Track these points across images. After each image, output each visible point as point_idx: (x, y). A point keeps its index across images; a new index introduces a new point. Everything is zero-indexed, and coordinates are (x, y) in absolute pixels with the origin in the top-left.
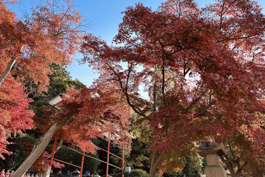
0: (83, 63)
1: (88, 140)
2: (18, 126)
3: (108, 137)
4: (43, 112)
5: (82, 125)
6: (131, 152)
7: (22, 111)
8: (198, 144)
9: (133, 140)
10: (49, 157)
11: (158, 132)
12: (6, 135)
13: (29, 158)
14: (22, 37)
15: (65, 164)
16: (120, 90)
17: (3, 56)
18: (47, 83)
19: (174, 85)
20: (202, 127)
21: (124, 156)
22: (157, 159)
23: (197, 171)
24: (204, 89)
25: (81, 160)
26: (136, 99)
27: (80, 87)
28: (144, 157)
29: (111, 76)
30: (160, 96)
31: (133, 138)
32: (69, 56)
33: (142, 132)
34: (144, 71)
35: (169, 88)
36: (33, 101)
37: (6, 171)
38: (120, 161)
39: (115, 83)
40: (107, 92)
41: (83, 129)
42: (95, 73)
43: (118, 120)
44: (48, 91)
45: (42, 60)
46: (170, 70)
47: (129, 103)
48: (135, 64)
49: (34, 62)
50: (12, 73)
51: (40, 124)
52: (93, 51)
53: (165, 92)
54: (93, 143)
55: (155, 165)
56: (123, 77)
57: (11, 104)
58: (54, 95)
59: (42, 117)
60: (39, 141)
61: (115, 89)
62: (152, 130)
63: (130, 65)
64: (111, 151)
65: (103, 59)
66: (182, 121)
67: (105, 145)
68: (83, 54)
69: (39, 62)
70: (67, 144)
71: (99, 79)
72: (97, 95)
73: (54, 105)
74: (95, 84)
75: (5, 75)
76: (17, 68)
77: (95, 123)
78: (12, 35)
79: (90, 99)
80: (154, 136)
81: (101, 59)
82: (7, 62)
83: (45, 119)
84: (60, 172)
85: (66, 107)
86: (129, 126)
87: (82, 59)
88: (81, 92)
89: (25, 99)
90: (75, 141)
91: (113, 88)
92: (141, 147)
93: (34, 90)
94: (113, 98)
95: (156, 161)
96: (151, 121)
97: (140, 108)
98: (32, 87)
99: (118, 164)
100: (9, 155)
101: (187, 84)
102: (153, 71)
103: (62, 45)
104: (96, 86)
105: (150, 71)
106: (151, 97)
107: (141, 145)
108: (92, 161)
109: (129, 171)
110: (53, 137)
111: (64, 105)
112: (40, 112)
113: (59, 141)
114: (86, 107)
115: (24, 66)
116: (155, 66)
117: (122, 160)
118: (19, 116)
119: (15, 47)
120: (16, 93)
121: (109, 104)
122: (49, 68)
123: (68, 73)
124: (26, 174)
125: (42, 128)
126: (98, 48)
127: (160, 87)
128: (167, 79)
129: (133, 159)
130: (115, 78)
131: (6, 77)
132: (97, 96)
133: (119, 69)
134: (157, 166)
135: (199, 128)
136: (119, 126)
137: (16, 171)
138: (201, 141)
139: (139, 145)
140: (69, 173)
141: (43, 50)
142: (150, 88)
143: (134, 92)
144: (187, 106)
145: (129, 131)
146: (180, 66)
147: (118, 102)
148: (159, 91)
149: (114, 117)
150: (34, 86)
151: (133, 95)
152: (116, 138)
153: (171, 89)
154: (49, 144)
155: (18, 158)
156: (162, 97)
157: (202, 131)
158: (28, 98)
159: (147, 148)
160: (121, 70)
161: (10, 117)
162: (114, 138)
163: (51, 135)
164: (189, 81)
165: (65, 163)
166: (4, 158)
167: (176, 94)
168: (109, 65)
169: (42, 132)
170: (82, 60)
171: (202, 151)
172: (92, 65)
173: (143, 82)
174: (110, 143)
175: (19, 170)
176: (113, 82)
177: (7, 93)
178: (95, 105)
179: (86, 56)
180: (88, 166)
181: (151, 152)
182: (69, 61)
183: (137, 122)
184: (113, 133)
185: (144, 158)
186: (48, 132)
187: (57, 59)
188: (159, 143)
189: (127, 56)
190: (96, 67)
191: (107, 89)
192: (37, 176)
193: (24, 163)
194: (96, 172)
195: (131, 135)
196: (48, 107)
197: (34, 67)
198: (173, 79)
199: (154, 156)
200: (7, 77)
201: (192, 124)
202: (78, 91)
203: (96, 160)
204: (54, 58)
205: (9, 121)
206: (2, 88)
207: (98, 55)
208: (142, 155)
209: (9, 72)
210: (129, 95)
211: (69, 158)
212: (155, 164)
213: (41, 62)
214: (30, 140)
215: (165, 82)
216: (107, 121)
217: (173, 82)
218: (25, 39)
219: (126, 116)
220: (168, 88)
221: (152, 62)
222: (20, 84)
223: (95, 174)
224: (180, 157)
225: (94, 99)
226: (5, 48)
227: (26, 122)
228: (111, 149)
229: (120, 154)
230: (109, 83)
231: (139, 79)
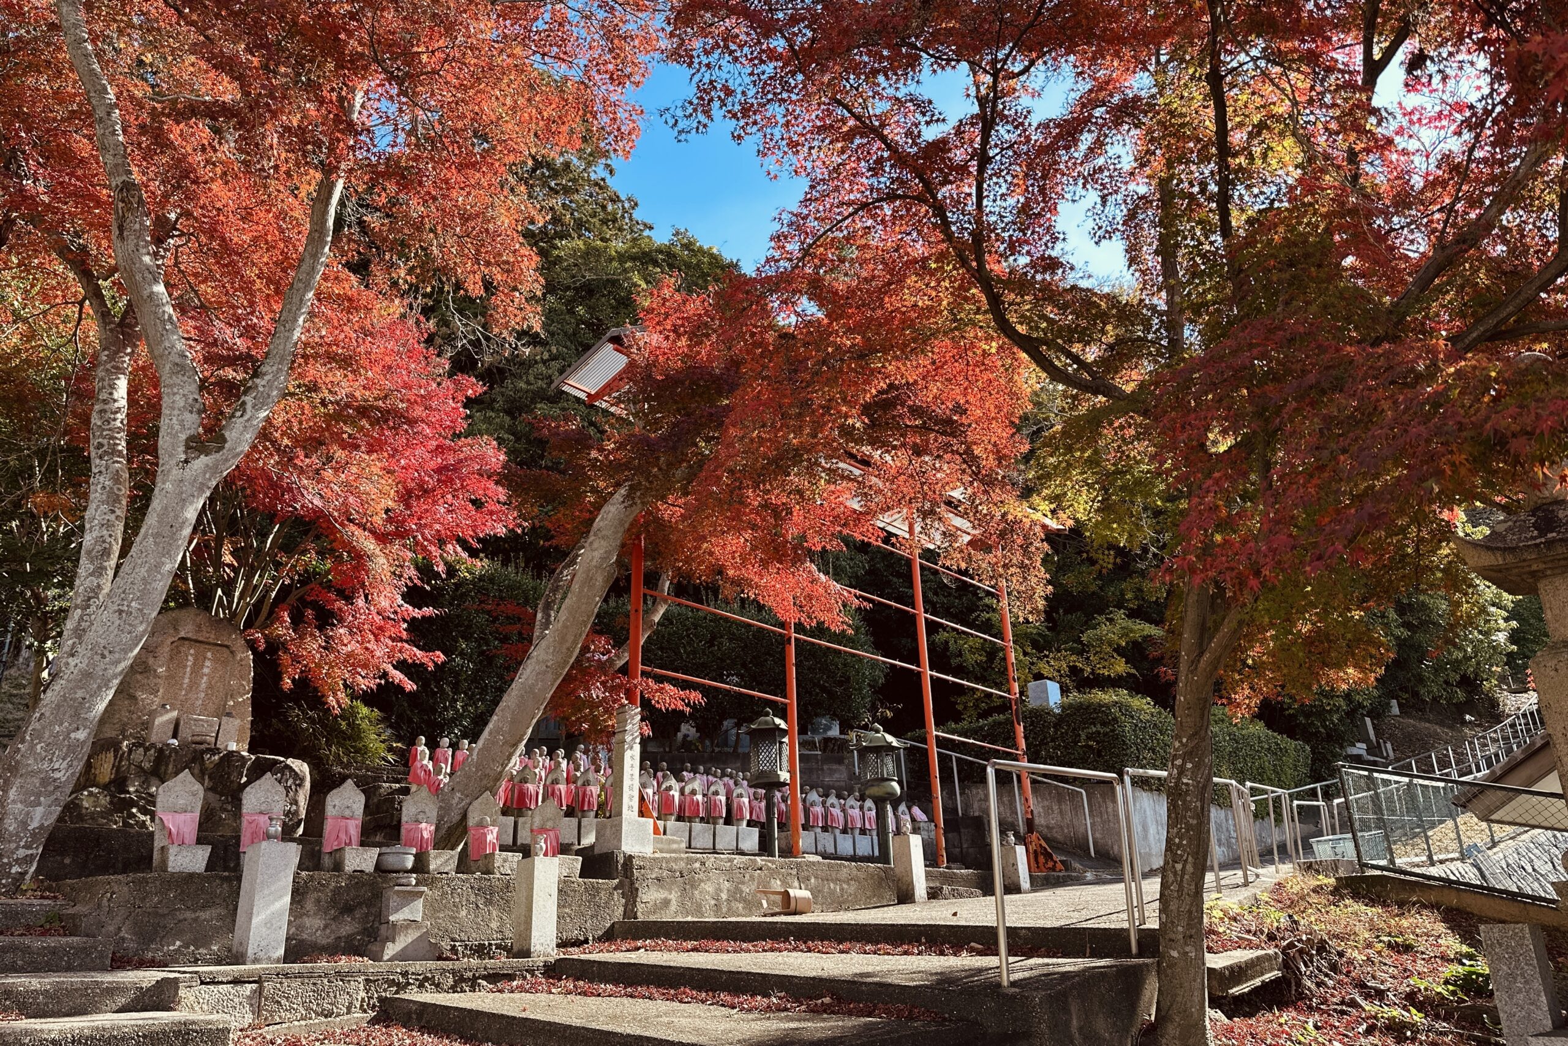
0: (695, 125)
1: (797, 560)
2: (437, 527)
3: (907, 536)
4: (547, 442)
5: (756, 487)
6: (1052, 602)
7: (438, 447)
8: (1474, 519)
9: (1051, 537)
10: (620, 663)
11: (1209, 475)
12: (394, 573)
13: (524, 676)
14: (342, 36)
15: (705, 691)
16: (941, 257)
17: (276, 167)
18: (532, 280)
19: (1297, 167)
20: (1513, 410)
21: (1013, 625)
22: (1217, 629)
23: (1477, 675)
24: (1515, 156)
25: (784, 666)
26: (1049, 294)
27: (704, 276)
28: (1129, 623)
29: (874, 181)
30: (1203, 256)
31: (1053, 524)
32: (613, 97)
33: (1106, 491)
34: (1084, 106)
35: (1265, 189)
36: (480, 388)
37: (433, 745)
38: (993, 653)
39: (901, 217)
40: (865, 279)
41: (766, 505)
42: (776, 177)
43: (953, 434)
44: (544, 326)
45: (477, 149)
46: (1262, 63)
47: (1005, 328)
48: (1017, 68)
49: (434, 168)
50: (343, 253)
51: (542, 506)
52: (743, 37)
53: (1237, 220)
54: (827, 573)
55: (1202, 664)
56: (951, 168)
57: (378, 421)
58: (581, 344)
59: (547, 468)
60: (555, 590)
61: (908, 254)
62: (1168, 472)
63: (988, 79)
64: (931, 607)
65: (808, 77)
66: (1370, 389)
67: (895, 580)
68: (690, 65)
69: (461, 164)
70: (697, 589)
71: (805, 211)
72: (809, 307)
73: (589, 395)
74: (789, 247)
75: (313, 270)
76: (361, 223)
77: (824, 470)
78: (291, 35)
79: (770, 336)
80: (1184, 505)
81: (800, 77)
82: (303, 194)
83: (563, 472)
84: (688, 729)
85: (653, 399)
86: (1017, 462)
87: (691, 103)
88: (716, 307)
89: (439, 384)
90: (731, 573)
91: (896, 250)
92: (1104, 571)
93: (474, 332)
94: (904, 313)
95: (1210, 641)
96: (1156, 419)
97: (1076, 348)
98: (461, 311)
99: (985, 670)
100: (431, 667)
101: (1390, 141)
102: (1143, 94)
103: (563, 40)
104: (797, 254)
105: (1124, 100)
106: (1144, 273)
107: (1108, 561)
108: (840, 662)
109: (1052, 704)
110: (619, 563)
111: (642, 391)
112: (529, 442)
113: (652, 580)
114: (758, 386)
115: (393, 202)
116: (1158, 55)
117: (1003, 649)
118: (430, 476)
119: (321, 101)
120: (387, 358)
121: (885, 352)
122: (523, 188)
123: (627, 205)
124: (529, 751)
125: (558, 520)
126: (770, 10)
127: (1203, 191)
128: (1250, 134)
129: (1063, 636)
130: (902, 183)
131: (318, 277)
132: (809, 313)
133: (917, 125)
134: (1216, 668)
135: (1487, 418)
136: (964, 471)
137: (481, 742)
138: (1498, 499)
139: (1092, 562)
140: (734, 731)
141: (466, 89)
142: (1132, 215)
143: (1028, 253)
144: (1393, 294)
145: (1027, 493)
146: (1336, 26)
147: (938, 330)
148: (1200, 222)
149: (925, 423)
150: (466, 305)
151: (1025, 274)
152: (950, 535)
153: (1279, 191)
154: (606, 600)
155: (475, 679)
156: (1222, 257)
157: (1514, 435)
158: (451, 374)
159: (1143, 574)
160: (934, 126)
161: (388, 484)
162: (938, 537)
163: (608, 553)
164: (1399, 116)
165: (703, 685)
166: (410, 686)
167: (1312, 224)
168: (850, 111)
169: (561, 541)
170: (690, 110)
171: (1510, 558)
172: (749, 128)
173: (1081, 181)
174: (922, 566)
175: (490, 733)
176: (889, 213)
177: (346, 362)
178: (807, 368)
179: (706, 80)
180: (824, 689)
181: (1169, 592)
182: (619, 129)
183: (1064, 433)
184: (932, 512)
185: (1132, 631)
186: (591, 538)
187: (554, 127)
188: (1218, 538)
189: (962, 21)
190: (778, 136)
191: (863, 262)
192: (578, 754)
193: (510, 700)
194: (867, 718)
195: (1039, 514)
196: (563, 409)
197: (444, 197)
198: (1292, 126)
199: (1192, 616)
200: (325, 278)
201: (1437, 401)
202: (698, 303)
203: (860, 659)
204: (537, 124)
205: (390, 504)
206: (317, 340)
207: (779, 57)
208: (1120, 615)
209: (327, 249)
210: (999, 280)
211: (722, 660)
212: (1207, 656)
213: (474, 165)
214: (511, 588)
215: (1235, 155)
216: (887, 451)
217: (1289, 142)
218: (360, 43)
219: (996, 407)
220: (1256, 191)
221: (1135, 34)
222: (397, 307)
223: (866, 727)
224: (1359, 608)
225: (793, 336)
226: (274, 115)
227: (473, 502)
228: (930, 595)
229: (989, 619)
230: (870, 223)
231: (1056, 163)
